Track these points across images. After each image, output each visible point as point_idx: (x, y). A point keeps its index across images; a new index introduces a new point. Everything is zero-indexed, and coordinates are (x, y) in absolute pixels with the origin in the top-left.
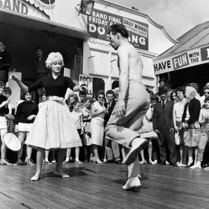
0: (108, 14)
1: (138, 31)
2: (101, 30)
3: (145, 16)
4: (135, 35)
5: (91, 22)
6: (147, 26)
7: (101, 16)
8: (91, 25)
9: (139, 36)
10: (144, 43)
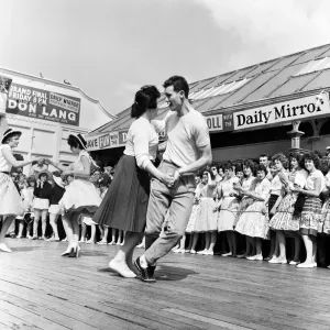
0: (32, 89)
1: (66, 106)
2: (23, 106)
3: (77, 90)
4: (63, 110)
5: (11, 98)
6: (79, 100)
7: (24, 91)
8: (10, 101)
9: (68, 112)
10: (74, 119)
